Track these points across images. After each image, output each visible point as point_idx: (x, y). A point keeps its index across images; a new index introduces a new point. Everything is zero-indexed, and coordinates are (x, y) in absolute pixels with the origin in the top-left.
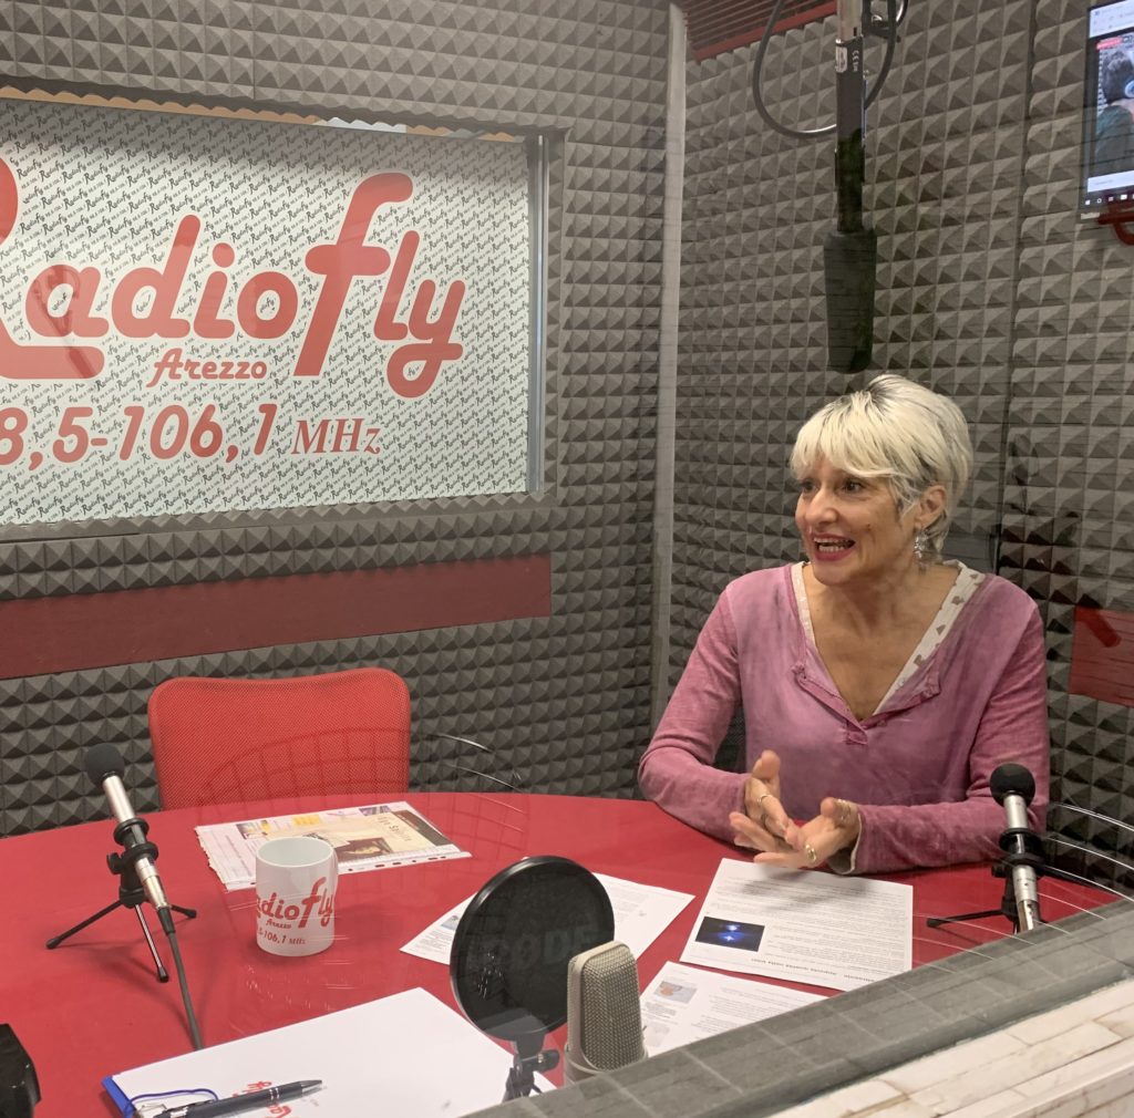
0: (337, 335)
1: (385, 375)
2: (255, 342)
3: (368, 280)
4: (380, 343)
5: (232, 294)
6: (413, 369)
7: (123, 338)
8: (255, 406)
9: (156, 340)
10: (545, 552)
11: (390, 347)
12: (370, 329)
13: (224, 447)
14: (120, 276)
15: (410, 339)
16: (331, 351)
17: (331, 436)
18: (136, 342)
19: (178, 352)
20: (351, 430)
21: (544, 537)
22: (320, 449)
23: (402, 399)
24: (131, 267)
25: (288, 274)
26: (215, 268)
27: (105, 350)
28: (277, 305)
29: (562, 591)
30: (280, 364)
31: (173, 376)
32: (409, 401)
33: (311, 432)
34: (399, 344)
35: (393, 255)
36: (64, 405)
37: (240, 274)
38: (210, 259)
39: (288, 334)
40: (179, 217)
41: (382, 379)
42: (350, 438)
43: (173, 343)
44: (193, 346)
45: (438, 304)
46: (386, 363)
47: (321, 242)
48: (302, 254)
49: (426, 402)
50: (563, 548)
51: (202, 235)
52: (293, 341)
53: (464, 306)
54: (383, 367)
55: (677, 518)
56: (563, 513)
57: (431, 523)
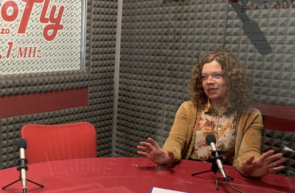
0: (30, 21)
1: (42, 34)
2: (6, 22)
3: (38, 4)
4: (41, 24)
6: (50, 32)
8: (7, 42)
10: (86, 87)
11: (45, 25)
12: (39, 19)
15: (49, 23)
16: (28, 26)
17: (28, 52)
20: (33, 51)
21: (87, 82)
22: (25, 56)
23: (47, 41)
25: (16, 1)
28: (13, 11)
29: (91, 98)
30: (14, 30)
32: (49, 42)
33: (22, 51)
37: (2, 1)
39: (16, 20)
41: (42, 35)
42: (33, 53)
45: (57, 12)
46: (43, 30)
49: (54, 42)
50: (91, 86)
52: (17, 23)
53: (64, 13)
54: (42, 31)
55: (120, 77)
56: (92, 75)
57: (57, 78)
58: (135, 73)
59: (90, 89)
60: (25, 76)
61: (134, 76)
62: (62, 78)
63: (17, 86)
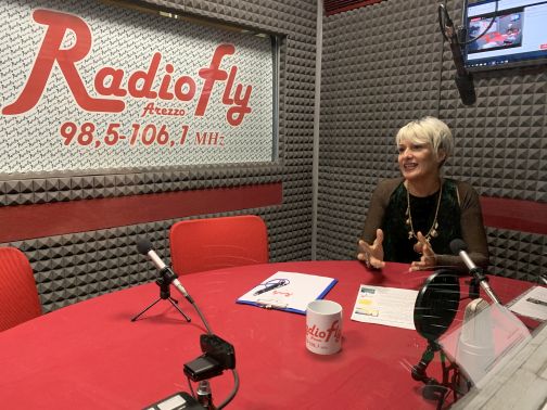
0: (210, 101)
2: (181, 102)
3: (220, 82)
4: (224, 105)
5: (172, 84)
6: (235, 116)
7: (132, 97)
8: (181, 126)
9: (144, 99)
10: (280, 182)
11: (228, 107)
12: (221, 100)
13: (169, 141)
14: (131, 73)
15: (234, 105)
16: (208, 107)
17: (207, 138)
18: (138, 99)
19: (153, 104)
20: (215, 137)
21: (280, 176)
22: (204, 144)
23: (232, 126)
24: (135, 71)
25: (193, 77)
26: (166, 73)
27: (125, 101)
28: (189, 89)
29: (285, 196)
30: (190, 111)
31: (151, 113)
32: (234, 127)
33: (201, 137)
34: (230, 106)
35: (229, 74)
36: (109, 122)
37: (175, 76)
38: (164, 70)
39: (192, 100)
40: (153, 53)
41: (225, 118)
42: (214, 140)
43: (151, 100)
44: (158, 102)
45: (243, 93)
47: (204, 67)
48: (197, 71)
49: (240, 128)
50: (286, 181)
51: (162, 60)
52: (194, 102)
53: (252, 94)
54: (225, 114)
55: (320, 171)
56: (286, 168)
57: (245, 171)
58: (337, 166)
59: (285, 184)
60: (204, 166)
61: (336, 169)
62: (251, 170)
63: (195, 179)
